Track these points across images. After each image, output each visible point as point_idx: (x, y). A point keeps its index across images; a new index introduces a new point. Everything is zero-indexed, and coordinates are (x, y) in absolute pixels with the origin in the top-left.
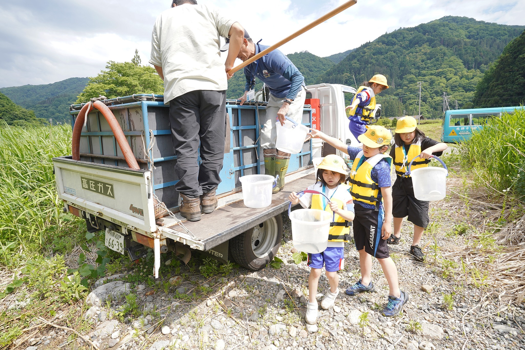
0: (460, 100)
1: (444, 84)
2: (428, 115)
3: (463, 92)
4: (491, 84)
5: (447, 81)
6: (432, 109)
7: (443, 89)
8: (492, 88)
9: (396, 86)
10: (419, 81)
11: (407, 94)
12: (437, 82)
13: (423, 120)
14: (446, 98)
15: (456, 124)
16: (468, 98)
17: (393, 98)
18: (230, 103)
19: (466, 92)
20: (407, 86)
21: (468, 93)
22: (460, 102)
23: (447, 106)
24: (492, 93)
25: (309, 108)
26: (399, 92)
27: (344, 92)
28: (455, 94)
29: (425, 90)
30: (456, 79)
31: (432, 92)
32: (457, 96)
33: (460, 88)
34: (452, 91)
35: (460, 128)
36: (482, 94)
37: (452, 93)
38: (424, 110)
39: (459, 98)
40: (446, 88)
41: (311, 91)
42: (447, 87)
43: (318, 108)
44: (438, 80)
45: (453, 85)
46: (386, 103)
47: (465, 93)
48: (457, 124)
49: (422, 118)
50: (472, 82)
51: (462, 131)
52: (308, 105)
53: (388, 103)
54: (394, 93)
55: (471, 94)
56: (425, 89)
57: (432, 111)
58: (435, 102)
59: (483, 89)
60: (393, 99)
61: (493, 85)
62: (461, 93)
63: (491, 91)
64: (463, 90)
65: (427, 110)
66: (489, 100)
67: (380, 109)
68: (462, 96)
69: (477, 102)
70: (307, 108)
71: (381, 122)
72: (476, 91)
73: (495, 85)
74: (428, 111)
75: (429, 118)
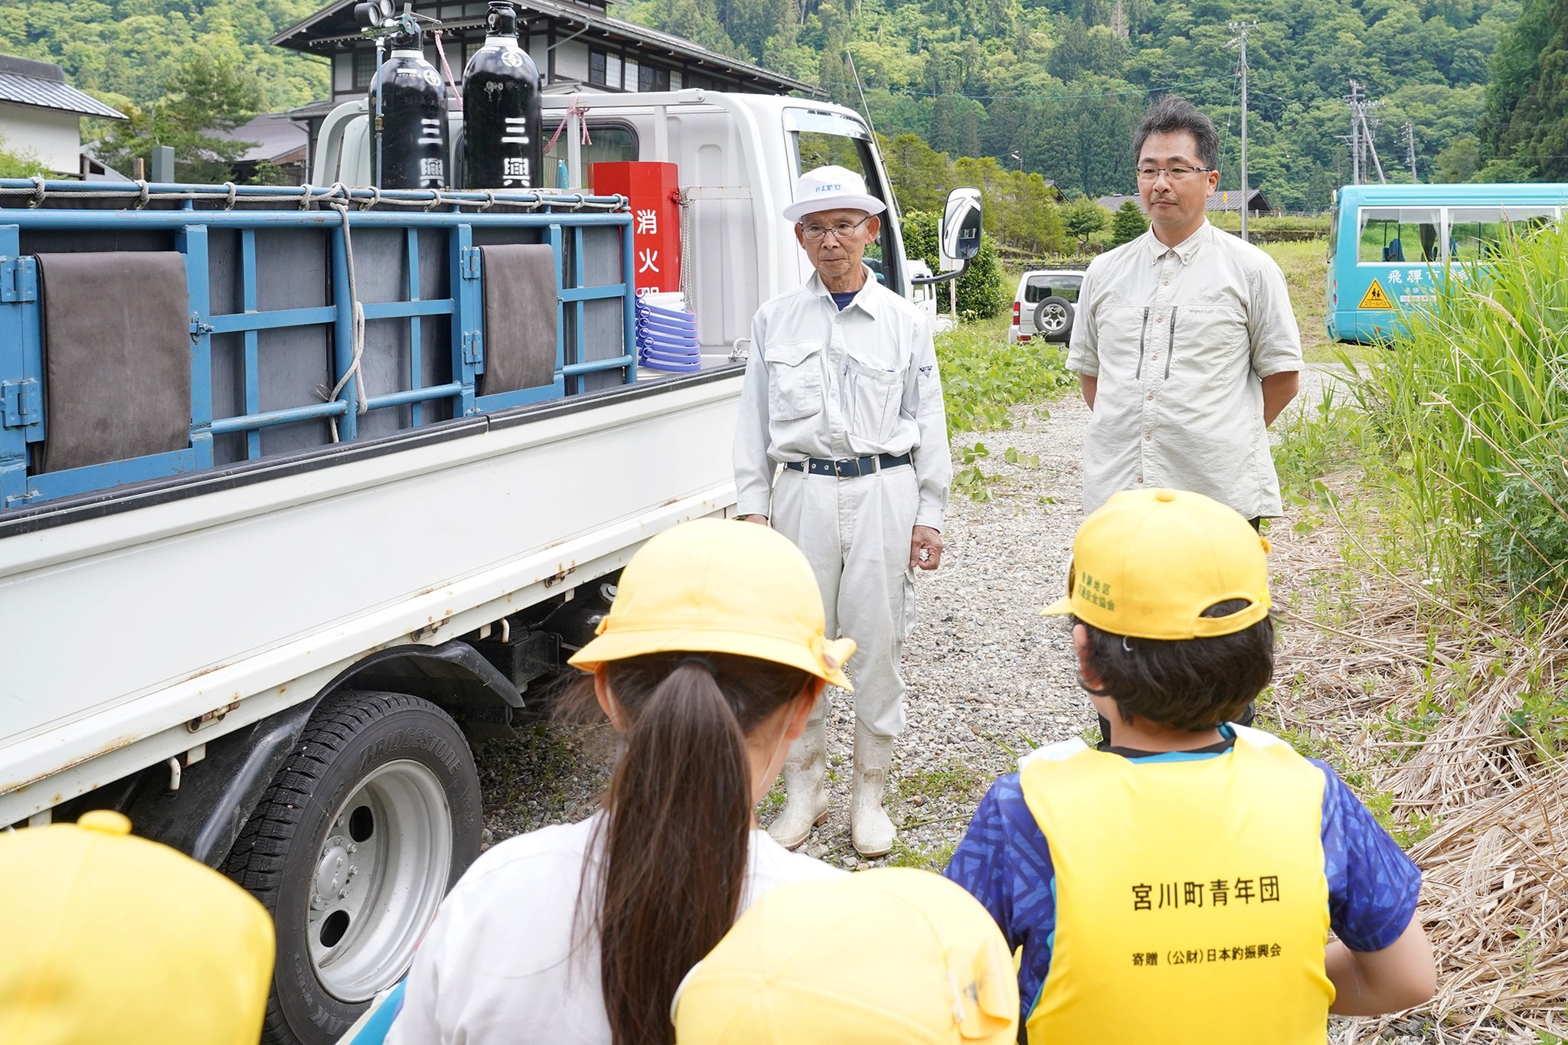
0: (1429, 124)
1: (1358, 38)
2: (1290, 191)
3: (1438, 82)
4: (1546, 56)
5: (1371, 23)
6: (1309, 159)
7: (1352, 60)
8: (1550, 75)
9: (1131, 29)
10: (1243, 11)
11: (1187, 78)
12: (1323, 27)
13: (1262, 215)
14: (1361, 111)
15: (1386, 251)
16: (1463, 114)
17: (1121, 91)
18: (200, 205)
19: (1452, 86)
20: (1188, 37)
21: (1458, 91)
22: (1428, 131)
23: (1368, 150)
24: (1554, 100)
25: (620, 211)
26: (1150, 64)
27: (795, 133)
28: (1407, 90)
29: (1273, 62)
30: (1408, 15)
31: (1307, 71)
32: (1412, 98)
33: (1423, 63)
34: (1394, 73)
35: (1404, 272)
36: (1514, 103)
37: (1391, 82)
38: (1272, 161)
39: (1425, 111)
40: (1364, 60)
41: (635, 121)
42: (1369, 55)
43: (667, 206)
44: (1327, 17)
45: (1394, 47)
46: (1085, 116)
47: (1445, 88)
48: (1392, 253)
49: (1258, 205)
50: (1473, 36)
51: (1412, 286)
52: (614, 197)
53: (1095, 116)
54: (1127, 65)
55: (1473, 96)
56: (1272, 54)
57: (1307, 169)
58: (1320, 123)
59: (1519, 78)
60: (1122, 98)
61: (1554, 64)
62: (1431, 88)
63: (1548, 88)
64: (1437, 74)
65: (1284, 160)
66: (1544, 134)
67: (978, 207)
68: (1434, 102)
69: (1497, 137)
70: (607, 210)
71: (1060, 221)
72: (1491, 85)
73: (1560, 62)
74: (1287, 168)
75: (1293, 207)
